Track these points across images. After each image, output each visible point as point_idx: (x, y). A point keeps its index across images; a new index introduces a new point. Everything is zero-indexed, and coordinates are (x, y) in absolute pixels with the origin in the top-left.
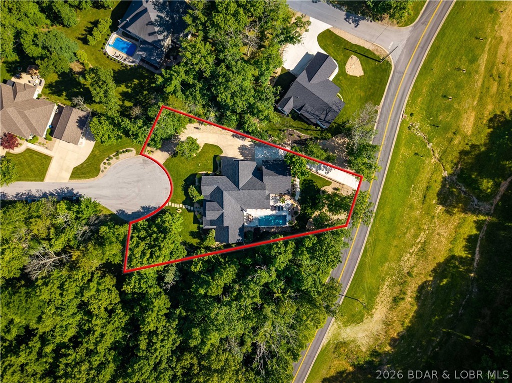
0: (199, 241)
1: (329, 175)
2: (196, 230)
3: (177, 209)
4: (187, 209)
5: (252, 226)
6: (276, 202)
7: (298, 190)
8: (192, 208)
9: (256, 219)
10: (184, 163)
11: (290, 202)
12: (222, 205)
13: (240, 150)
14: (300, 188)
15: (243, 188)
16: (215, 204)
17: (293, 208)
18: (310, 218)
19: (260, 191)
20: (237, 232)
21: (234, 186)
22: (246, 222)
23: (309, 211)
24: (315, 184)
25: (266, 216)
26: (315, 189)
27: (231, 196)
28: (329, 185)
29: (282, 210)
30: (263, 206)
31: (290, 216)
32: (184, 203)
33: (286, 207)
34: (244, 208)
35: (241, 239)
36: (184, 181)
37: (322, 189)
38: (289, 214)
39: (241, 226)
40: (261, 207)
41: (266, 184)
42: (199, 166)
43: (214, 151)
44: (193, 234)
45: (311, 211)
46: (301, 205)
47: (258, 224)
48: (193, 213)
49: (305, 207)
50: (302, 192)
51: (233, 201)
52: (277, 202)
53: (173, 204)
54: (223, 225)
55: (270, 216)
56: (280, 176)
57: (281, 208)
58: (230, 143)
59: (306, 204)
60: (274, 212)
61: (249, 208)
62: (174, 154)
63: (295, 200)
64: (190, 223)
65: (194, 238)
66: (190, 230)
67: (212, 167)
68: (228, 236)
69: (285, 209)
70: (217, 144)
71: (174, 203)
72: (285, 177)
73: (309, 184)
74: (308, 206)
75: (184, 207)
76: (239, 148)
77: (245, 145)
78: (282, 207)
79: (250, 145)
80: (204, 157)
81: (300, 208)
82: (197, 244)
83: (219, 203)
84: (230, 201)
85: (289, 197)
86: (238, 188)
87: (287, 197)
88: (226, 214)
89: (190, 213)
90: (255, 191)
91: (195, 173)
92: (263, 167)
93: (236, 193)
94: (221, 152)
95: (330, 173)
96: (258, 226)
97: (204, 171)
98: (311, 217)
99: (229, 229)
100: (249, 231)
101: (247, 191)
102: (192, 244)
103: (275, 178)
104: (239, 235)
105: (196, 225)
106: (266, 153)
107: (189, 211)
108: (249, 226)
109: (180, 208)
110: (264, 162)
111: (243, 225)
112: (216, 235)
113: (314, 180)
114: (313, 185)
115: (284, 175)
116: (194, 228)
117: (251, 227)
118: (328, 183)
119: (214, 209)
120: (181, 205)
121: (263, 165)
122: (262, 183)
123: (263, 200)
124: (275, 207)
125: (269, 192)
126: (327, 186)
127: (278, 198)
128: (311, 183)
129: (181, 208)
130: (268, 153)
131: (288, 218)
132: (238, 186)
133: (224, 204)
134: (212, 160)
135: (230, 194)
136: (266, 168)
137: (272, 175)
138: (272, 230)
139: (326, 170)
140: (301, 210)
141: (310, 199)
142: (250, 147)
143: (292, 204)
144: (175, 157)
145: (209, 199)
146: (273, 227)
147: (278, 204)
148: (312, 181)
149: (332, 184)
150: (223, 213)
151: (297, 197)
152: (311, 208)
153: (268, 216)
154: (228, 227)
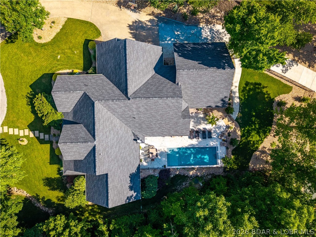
0: (61, 194)
1: (289, 75)
2: (55, 176)
3: (18, 138)
4: (38, 138)
5: (156, 167)
6: (198, 122)
7: (237, 100)
8: (47, 137)
9: (162, 153)
10: (30, 53)
11: (223, 123)
12: (92, 132)
13: (131, 29)
14: (240, 98)
15: (136, 95)
16: (80, 129)
17: (229, 134)
18: (255, 151)
19: (170, 101)
20: (127, 182)
21: (118, 92)
22: (145, 159)
23: (254, 137)
24: (264, 90)
25: (180, 148)
26: (264, 98)
27: (113, 111)
28: (288, 93)
29: (210, 137)
30: (176, 131)
31: (224, 148)
32: (32, 127)
33: (215, 132)
34: (140, 136)
35: (135, 194)
36: (31, 86)
37: (277, 99)
38: (222, 144)
39: (134, 170)
40: (172, 132)
41: (183, 87)
42: (58, 60)
43: (86, 33)
44: (50, 183)
45: (258, 138)
46: (241, 127)
47: (166, 164)
48: (48, 146)
49: (248, 131)
50: (243, 105)
51: (117, 122)
52: (200, 123)
53: (11, 130)
54: (95, 172)
55: (187, 148)
56: (212, 69)
57: (207, 133)
58: (113, 18)
59: (250, 125)
60: (195, 142)
61: (150, 136)
62: (10, 38)
63: (231, 119)
64: (44, 163)
65: (53, 189)
66: (45, 175)
67: (81, 62)
68: (107, 193)
69: (214, 136)
70: (89, 20)
71: (14, 127)
72: (221, 71)
73: (254, 90)
74: (254, 129)
75: (32, 135)
76: (130, 26)
77: (140, 22)
78: (210, 132)
79: (150, 21)
80: (66, 43)
81: (239, 133)
82: (59, 200)
83: (87, 126)
84: (112, 122)
85: (221, 114)
86: (126, 94)
87: (216, 114)
88: (101, 149)
89: (43, 146)
90: (160, 101)
91: (51, 72)
92: (176, 54)
93: (121, 104)
94: (99, 34)
95: (289, 71)
96: (167, 167)
97: (66, 68)
98: (257, 147)
99: (110, 180)
100: (151, 177)
101: (144, 101)
102: (49, 200)
103: (201, 72)
104: (131, 188)
105: (55, 167)
106: (178, 35)
107: (42, 142)
108: (150, 167)
109: (25, 136)
110: (176, 47)
111: (139, 168)
112: (87, 187)
113: (264, 83)
114: (262, 92)
115: (219, 67)
116: (52, 171)
117: (155, 169)
118: (287, 89)
119: (75, 141)
120: (27, 132)
121: (175, 51)
122: (174, 86)
123: (175, 120)
124: (197, 132)
125: (187, 105)
126: (284, 93)
127: (202, 116)
128: (258, 88)
129: (27, 137)
130: (183, 35)
131: (221, 152)
132: (125, 91)
133: (96, 128)
134: (82, 49)
135: (110, 109)
136: (180, 56)
137: (194, 68)
138: (191, 173)
139: (284, 67)
140: (242, 137)
141: (257, 116)
142: (149, 24)
143: (228, 127)
144: (12, 42)
145: (70, 119)
146: (193, 169)
147: (202, 127)
148: (260, 84)
149: (293, 90)
150: (94, 148)
151: (236, 114)
152: (258, 133)
153: (183, 148)
154: (107, 174)
